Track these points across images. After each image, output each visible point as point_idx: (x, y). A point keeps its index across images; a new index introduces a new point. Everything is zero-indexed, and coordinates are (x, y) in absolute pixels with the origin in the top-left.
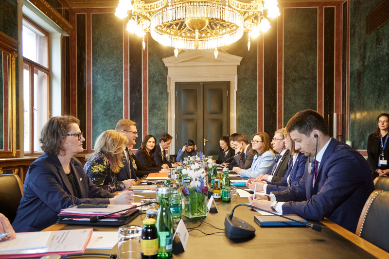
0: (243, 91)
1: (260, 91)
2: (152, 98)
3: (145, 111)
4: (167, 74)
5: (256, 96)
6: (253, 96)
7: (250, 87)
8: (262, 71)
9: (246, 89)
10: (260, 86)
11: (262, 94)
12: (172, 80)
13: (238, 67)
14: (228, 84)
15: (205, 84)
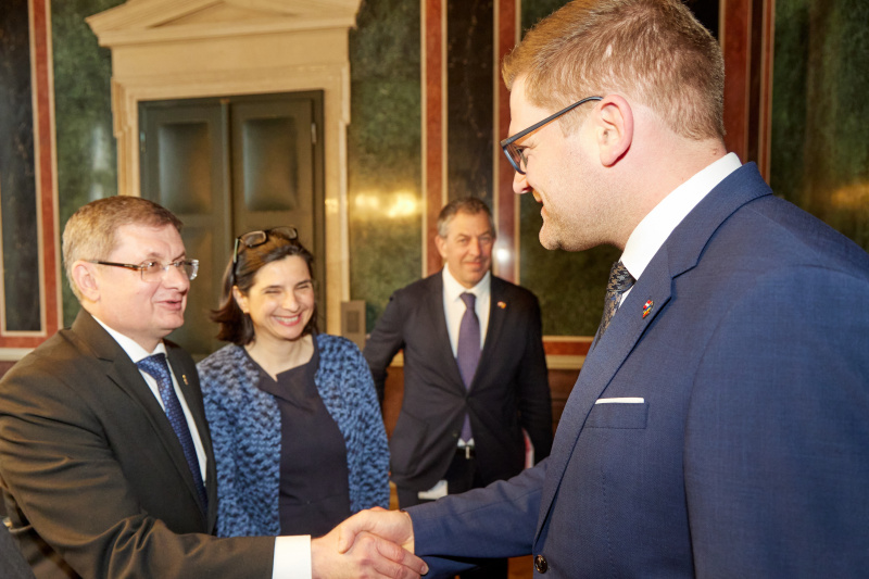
0: (372, 125)
1: (434, 120)
2: (68, 158)
3: (48, 203)
4: (110, 73)
5: (417, 142)
6: (406, 140)
7: (396, 108)
8: (438, 44)
9: (380, 117)
10: (434, 104)
11: (439, 130)
12: (128, 93)
13: (353, 36)
14: (314, 102)
15: (235, 103)
